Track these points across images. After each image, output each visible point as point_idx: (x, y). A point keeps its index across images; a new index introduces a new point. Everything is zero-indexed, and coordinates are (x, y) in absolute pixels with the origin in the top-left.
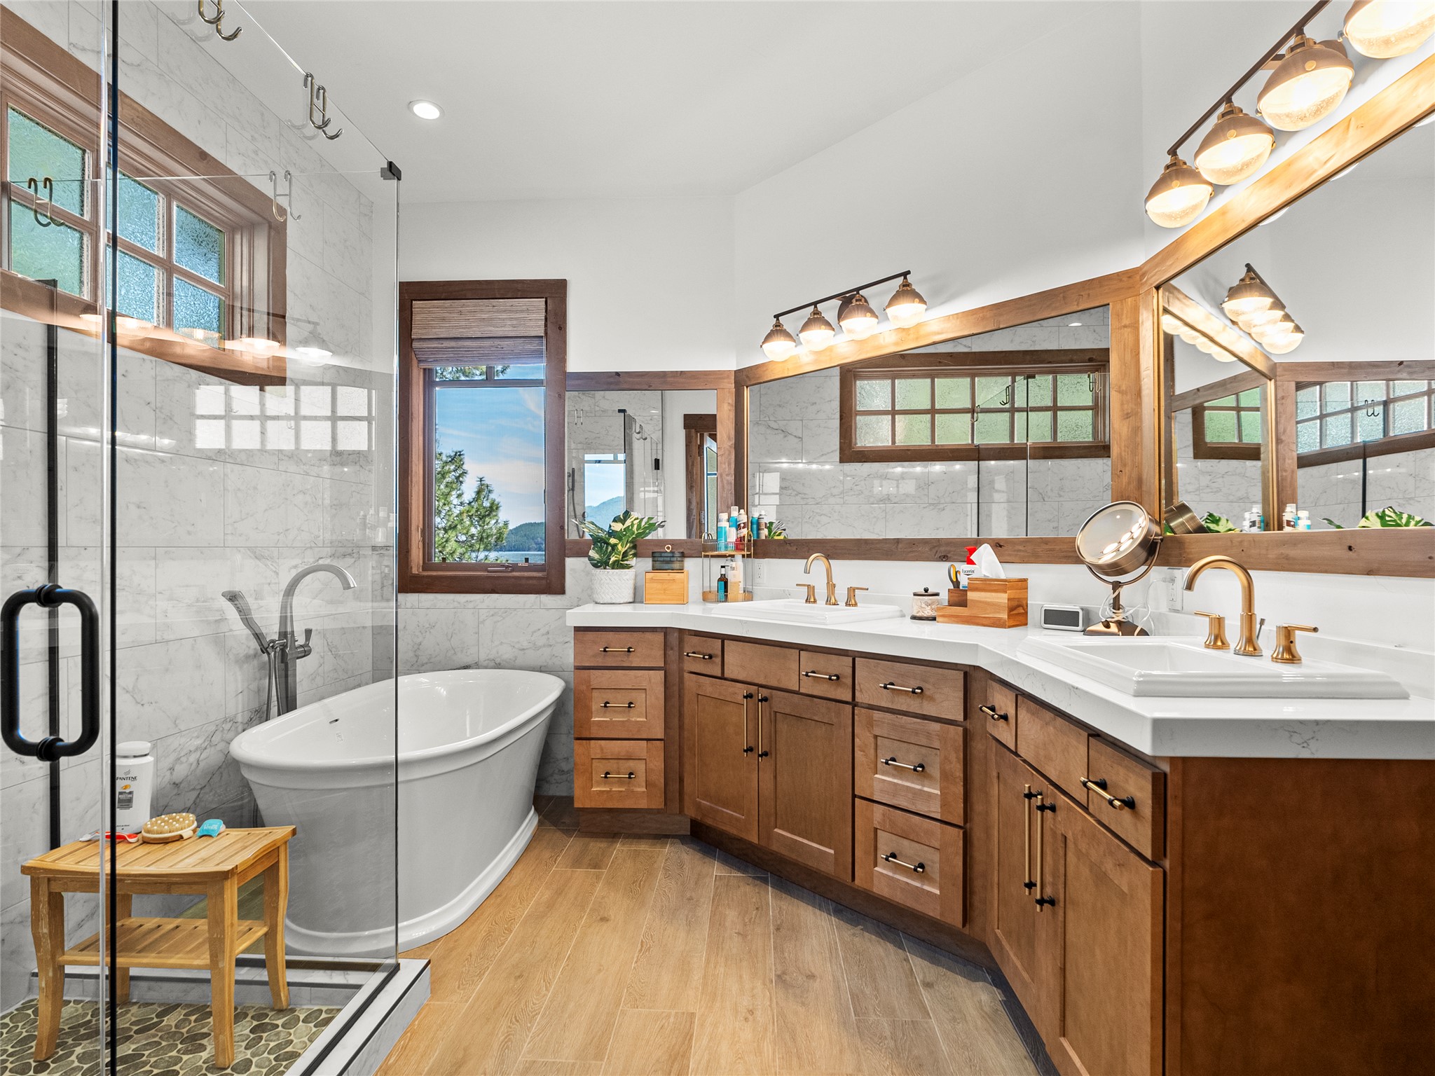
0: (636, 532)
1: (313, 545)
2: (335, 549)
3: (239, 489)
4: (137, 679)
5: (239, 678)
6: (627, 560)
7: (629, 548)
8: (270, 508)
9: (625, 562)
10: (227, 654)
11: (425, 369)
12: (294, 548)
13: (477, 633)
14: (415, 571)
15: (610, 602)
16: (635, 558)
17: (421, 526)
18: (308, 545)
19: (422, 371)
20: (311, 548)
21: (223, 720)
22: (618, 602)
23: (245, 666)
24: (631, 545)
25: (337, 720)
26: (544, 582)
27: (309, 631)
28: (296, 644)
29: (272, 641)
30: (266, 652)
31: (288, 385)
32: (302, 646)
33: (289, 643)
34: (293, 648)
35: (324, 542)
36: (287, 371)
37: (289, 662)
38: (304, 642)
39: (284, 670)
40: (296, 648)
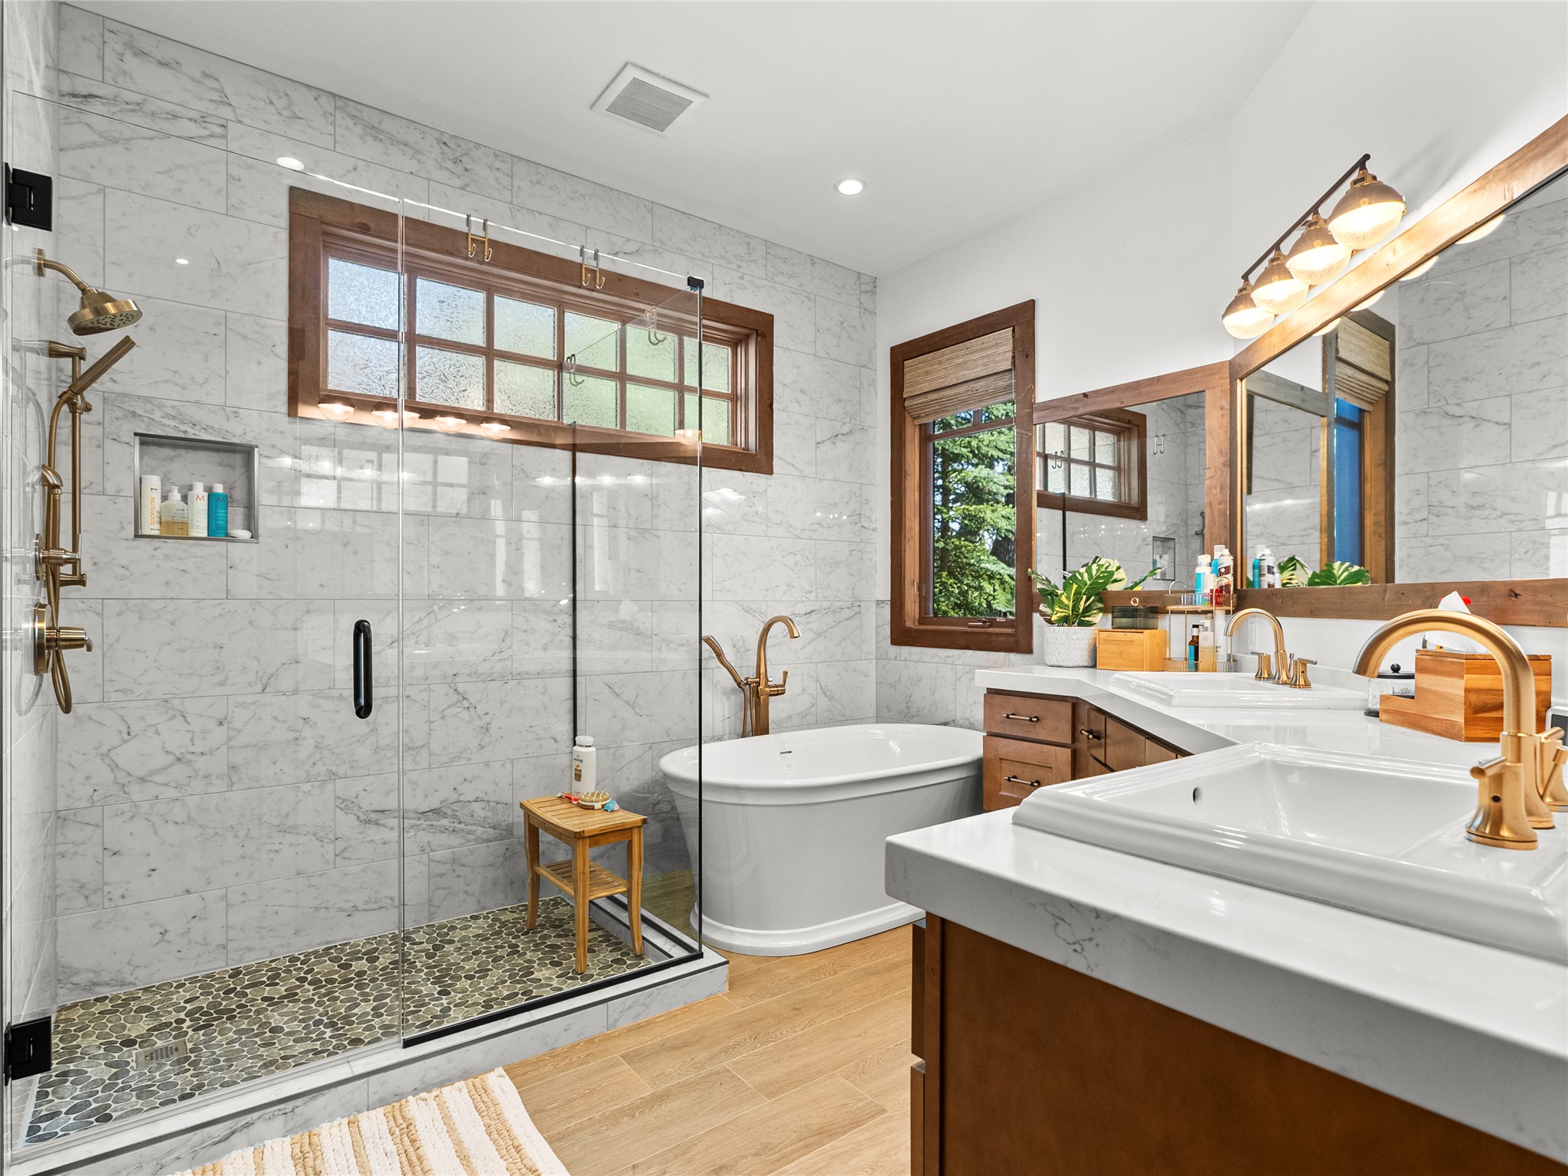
0: (1089, 583)
1: (804, 599)
2: (830, 602)
3: (727, 555)
4: (637, 696)
5: (726, 706)
6: (1089, 616)
7: (1093, 601)
8: (758, 568)
9: (1087, 619)
10: (715, 686)
11: (920, 425)
12: (783, 602)
13: (955, 690)
14: (909, 624)
15: (1056, 664)
16: (1101, 614)
17: (917, 581)
18: (799, 599)
19: (918, 427)
20: (802, 601)
21: (711, 737)
22: (1065, 665)
23: (733, 697)
24: (1097, 598)
25: (790, 752)
26: (1012, 639)
27: (786, 673)
28: (769, 683)
29: (746, 679)
30: (740, 687)
31: (776, 463)
32: (776, 686)
33: (763, 682)
34: (766, 687)
35: (817, 597)
36: (775, 451)
37: (762, 697)
38: (781, 683)
39: (758, 704)
40: (770, 687)
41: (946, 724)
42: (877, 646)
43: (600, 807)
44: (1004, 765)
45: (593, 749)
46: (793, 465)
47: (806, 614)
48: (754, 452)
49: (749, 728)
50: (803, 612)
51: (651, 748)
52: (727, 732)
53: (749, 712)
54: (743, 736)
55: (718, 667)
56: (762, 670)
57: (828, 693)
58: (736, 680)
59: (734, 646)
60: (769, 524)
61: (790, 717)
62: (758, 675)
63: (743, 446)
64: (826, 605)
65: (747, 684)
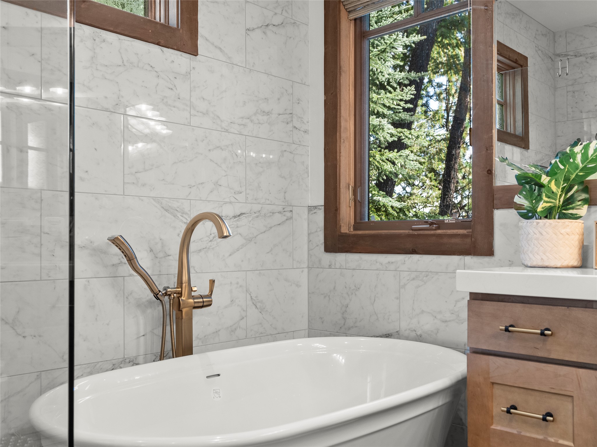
0: (581, 166)
1: (233, 200)
2: (260, 206)
4: (18, 312)
5: (141, 321)
6: (573, 208)
7: (577, 191)
8: (180, 161)
9: (570, 211)
10: (127, 298)
11: (355, 20)
12: (209, 201)
13: (398, 298)
14: (344, 229)
15: (540, 264)
16: (586, 206)
17: (352, 184)
18: (227, 200)
19: (353, 22)
20: (231, 202)
21: (121, 360)
22: (552, 264)
23: (149, 311)
24: (581, 187)
25: (219, 375)
26: (468, 240)
27: (212, 282)
28: (193, 294)
29: (165, 289)
30: (158, 299)
31: (201, 42)
32: (202, 297)
33: (185, 292)
34: (189, 298)
35: (247, 198)
36: (201, 31)
37: (184, 311)
38: (207, 292)
39: (179, 318)
40: (193, 298)
41: (388, 336)
42: (309, 254)
44: (497, 391)
46: (220, 49)
47: (235, 217)
48: (175, 26)
49: (168, 346)
50: (231, 214)
51: (39, 377)
52: (142, 351)
53: (168, 328)
54: (162, 357)
55: (131, 275)
56: (185, 278)
57: (258, 305)
58: (152, 290)
59: (151, 250)
60: (193, 112)
61: (217, 332)
62: (180, 283)
63: (162, 21)
64: (256, 207)
65: (166, 294)
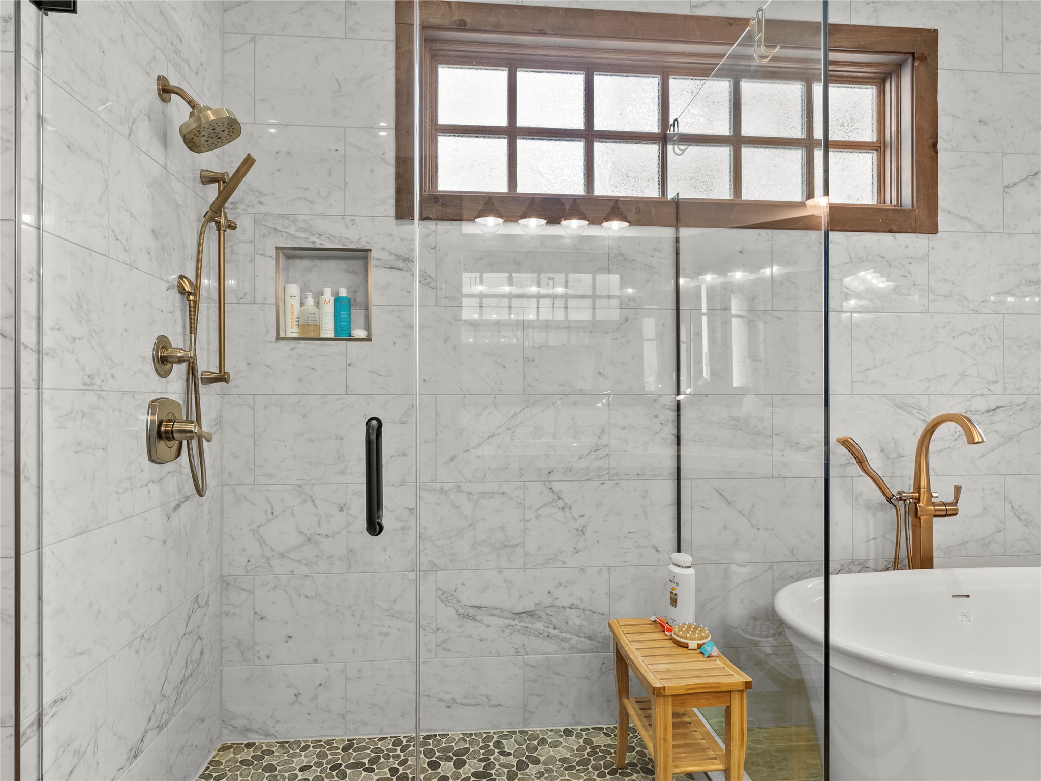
1: (986, 391)
2: (1026, 396)
3: (872, 337)
5: (872, 525)
8: (916, 353)
10: (856, 499)
12: (953, 395)
18: (978, 392)
20: (982, 395)
21: (850, 561)
23: (880, 514)
25: (968, 596)
27: (958, 489)
28: (933, 500)
29: (899, 493)
30: (891, 503)
31: (942, 218)
32: (944, 504)
33: (924, 498)
34: (928, 505)
35: (1005, 388)
36: (941, 204)
37: (922, 518)
38: (951, 499)
39: (917, 526)
40: (934, 504)
43: (695, 646)
45: (691, 571)
46: (967, 219)
47: (988, 411)
48: (910, 207)
49: (903, 553)
50: (983, 408)
51: (771, 567)
52: (872, 555)
53: (903, 534)
54: (896, 565)
55: (860, 476)
56: (923, 483)
57: (1023, 517)
58: (884, 494)
59: (882, 450)
60: (931, 297)
61: (964, 544)
62: (918, 488)
63: (893, 203)
64: (1019, 399)
65: (900, 499)
